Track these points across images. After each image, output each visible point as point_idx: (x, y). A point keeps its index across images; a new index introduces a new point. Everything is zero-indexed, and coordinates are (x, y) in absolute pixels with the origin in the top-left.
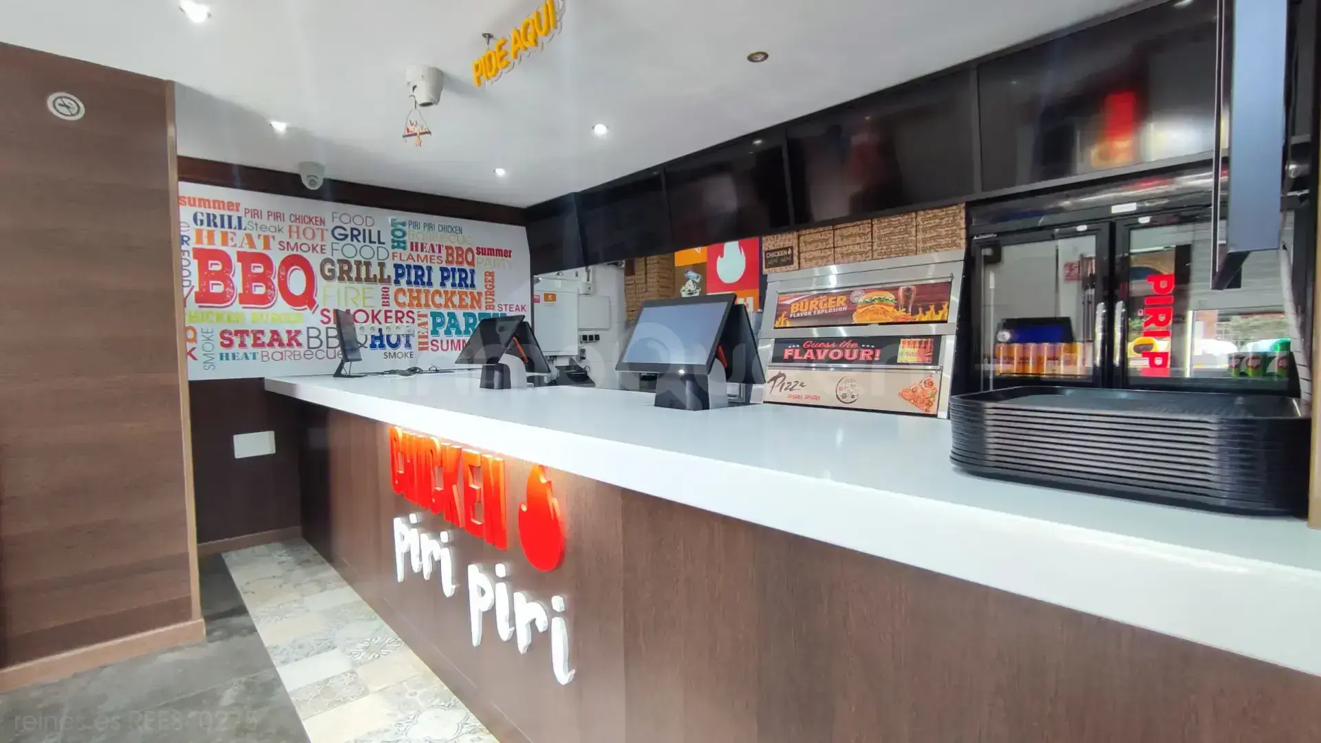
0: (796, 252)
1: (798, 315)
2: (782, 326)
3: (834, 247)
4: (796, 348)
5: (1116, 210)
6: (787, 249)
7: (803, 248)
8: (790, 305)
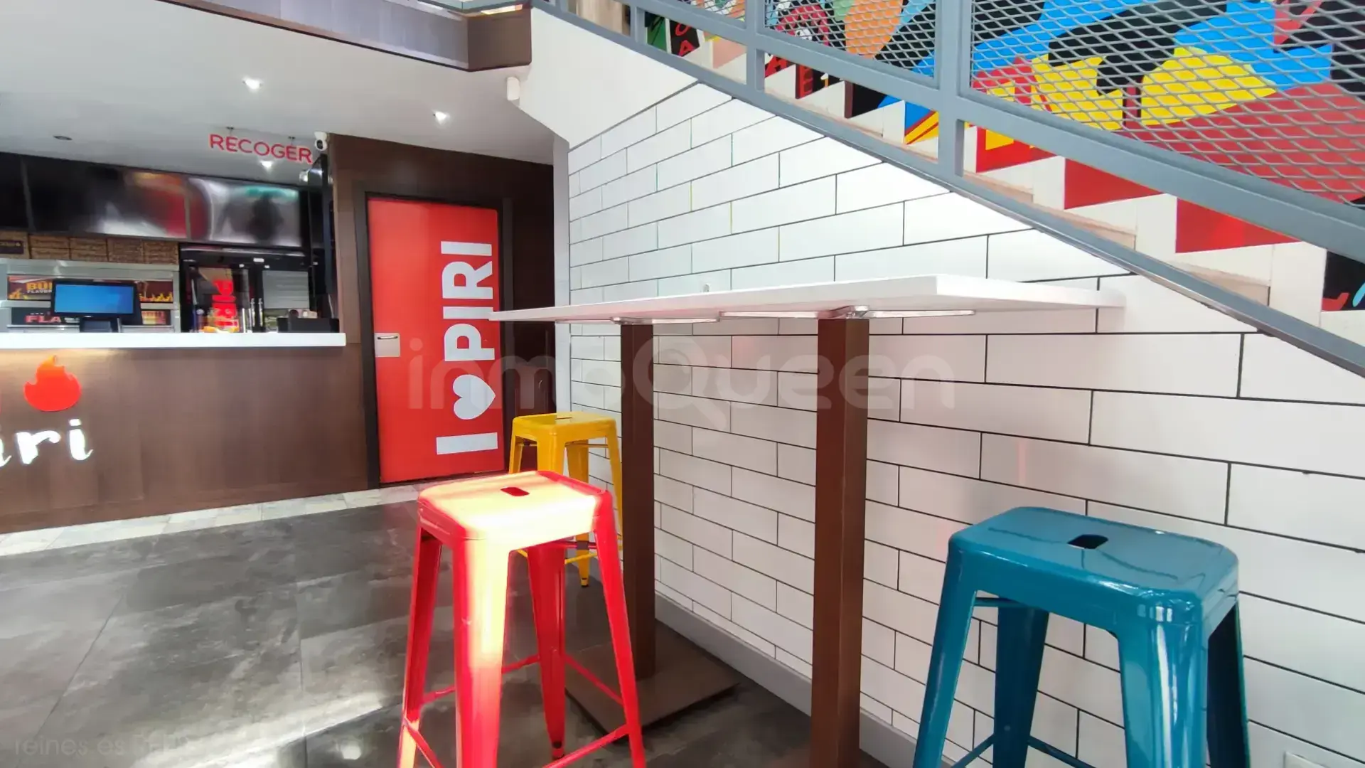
0: (26, 245)
1: (37, 292)
2: (18, 298)
3: (70, 249)
4: (40, 315)
5: (256, 260)
6: (16, 242)
7: (33, 243)
8: (25, 284)
